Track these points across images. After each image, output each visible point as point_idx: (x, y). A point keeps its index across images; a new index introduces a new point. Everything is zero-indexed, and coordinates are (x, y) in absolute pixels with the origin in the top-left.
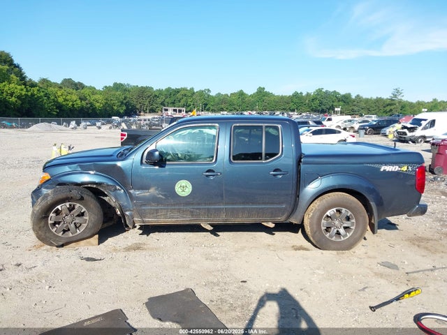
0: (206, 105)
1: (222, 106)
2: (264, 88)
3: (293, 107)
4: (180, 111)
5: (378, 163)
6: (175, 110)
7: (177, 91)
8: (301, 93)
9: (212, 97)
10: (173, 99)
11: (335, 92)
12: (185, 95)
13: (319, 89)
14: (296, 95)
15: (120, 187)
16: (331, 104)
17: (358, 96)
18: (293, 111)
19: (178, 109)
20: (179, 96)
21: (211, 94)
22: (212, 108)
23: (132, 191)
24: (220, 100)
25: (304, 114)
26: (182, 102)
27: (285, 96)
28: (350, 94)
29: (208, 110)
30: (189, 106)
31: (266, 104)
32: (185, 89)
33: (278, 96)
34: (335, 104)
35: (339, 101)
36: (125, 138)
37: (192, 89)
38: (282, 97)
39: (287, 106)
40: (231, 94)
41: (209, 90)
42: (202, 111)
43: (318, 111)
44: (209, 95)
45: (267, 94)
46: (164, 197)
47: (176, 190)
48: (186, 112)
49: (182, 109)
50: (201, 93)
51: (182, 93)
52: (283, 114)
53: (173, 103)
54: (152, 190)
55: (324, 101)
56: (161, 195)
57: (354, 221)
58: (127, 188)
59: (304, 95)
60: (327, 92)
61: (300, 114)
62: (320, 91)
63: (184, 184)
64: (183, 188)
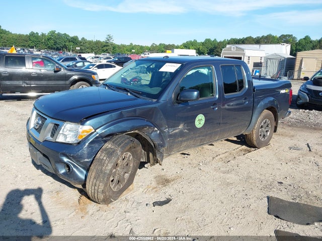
3: (31, 45)
8: (37, 33)
11: (65, 34)
14: (32, 34)
16: (63, 44)
17: (83, 38)
18: (32, 47)
23: (166, 130)
25: (43, 51)
27: (23, 35)
28: (77, 37)
31: (5, 41)
33: (16, 35)
34: (67, 44)
35: (69, 42)
38: (20, 36)
39: (26, 44)
43: (54, 49)
45: (4, 32)
46: (188, 131)
47: (196, 123)
52: (23, 50)
54: (181, 127)
55: (58, 41)
56: (187, 129)
57: (270, 126)
58: (162, 129)
59: (39, 35)
60: (59, 34)
61: (39, 51)
62: (53, 32)
63: (200, 118)
64: (200, 121)
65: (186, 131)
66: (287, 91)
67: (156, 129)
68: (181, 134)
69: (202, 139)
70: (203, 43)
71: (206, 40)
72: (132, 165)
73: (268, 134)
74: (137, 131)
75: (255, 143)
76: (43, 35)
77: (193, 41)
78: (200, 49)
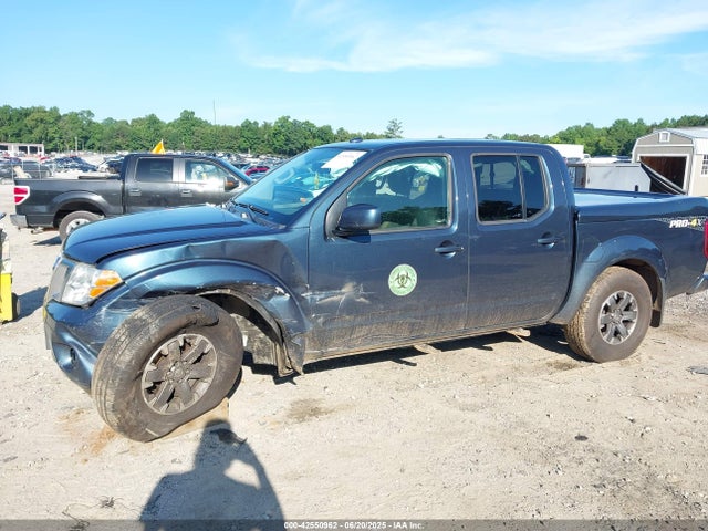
0: (86, 138)
1: (119, 141)
2: (193, 113)
3: (244, 146)
4: (34, 150)
5: (662, 216)
6: (23, 149)
7: (25, 113)
8: (256, 123)
9: (98, 125)
10: (16, 127)
11: (307, 123)
12: (42, 121)
13: (284, 118)
14: (247, 126)
15: (284, 289)
16: (303, 142)
17: (341, 130)
18: (245, 151)
19: (28, 146)
20: (28, 121)
21: (94, 119)
22: (98, 144)
23: (307, 295)
24: (113, 130)
25: (263, 157)
26: (37, 133)
27: (231, 127)
28: (330, 127)
29: (91, 148)
30: (50, 141)
31: (199, 139)
32: (41, 110)
33: (217, 127)
34: (309, 142)
35: (314, 137)
36: (26, 196)
37: (56, 109)
38: (225, 129)
39: (234, 143)
40: (133, 121)
41: (90, 113)
42: (80, 149)
43: (284, 153)
44: (90, 122)
45: (199, 123)
46: (367, 302)
47: (390, 285)
48: (47, 151)
49: (38, 146)
50: (74, 118)
51: (36, 116)
52: (229, 156)
53: (18, 136)
54: (348, 289)
55: (293, 137)
56: (364, 296)
57: (636, 310)
58: (296, 290)
59: (260, 126)
60: (295, 123)
61: (258, 157)
62: (285, 120)
63: (403, 273)
64: (403, 280)
65: (362, 299)
66: (694, 223)
67: (279, 289)
68: (351, 307)
69: (413, 325)
70: (608, 131)
71: (618, 122)
72: (213, 364)
73: (631, 331)
74: (228, 292)
75: (586, 347)
76: (266, 126)
77: (582, 126)
78: (601, 144)
